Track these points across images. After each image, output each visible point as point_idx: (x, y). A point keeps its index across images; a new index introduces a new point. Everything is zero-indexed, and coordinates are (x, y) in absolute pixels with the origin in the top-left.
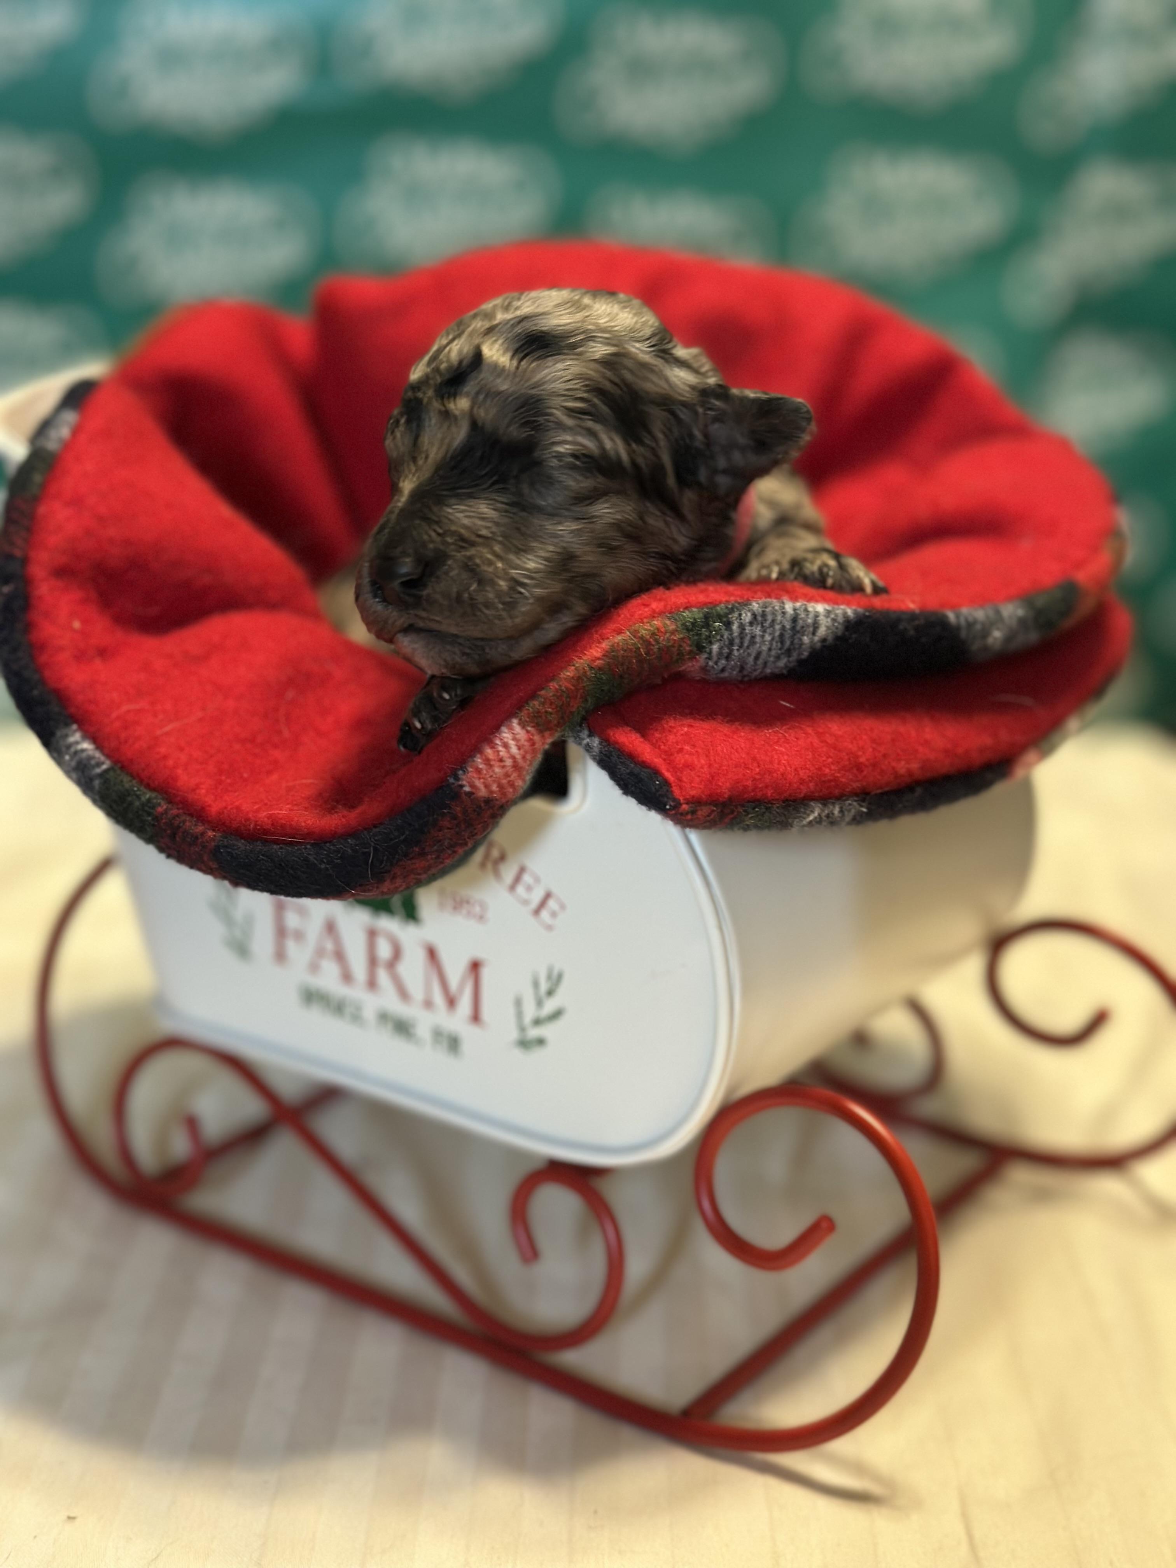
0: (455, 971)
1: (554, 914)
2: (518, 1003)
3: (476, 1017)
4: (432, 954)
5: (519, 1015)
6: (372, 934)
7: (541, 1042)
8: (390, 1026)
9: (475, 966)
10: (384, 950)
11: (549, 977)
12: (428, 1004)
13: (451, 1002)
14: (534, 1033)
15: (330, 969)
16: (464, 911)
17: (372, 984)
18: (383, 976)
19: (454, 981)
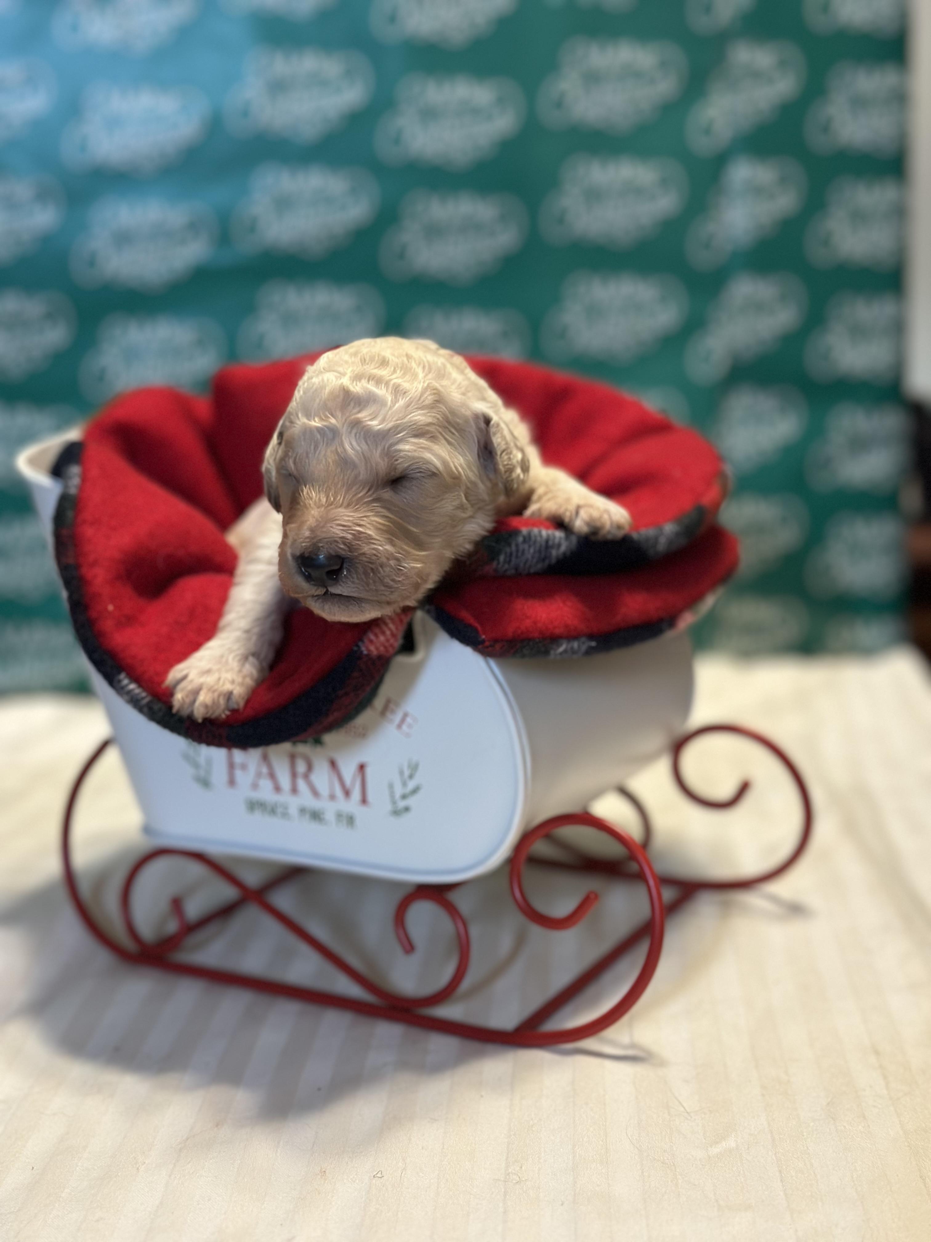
0: (349, 773)
1: (410, 726)
2: (391, 786)
3: (364, 800)
4: (332, 764)
5: (392, 794)
6: (293, 757)
7: (407, 809)
8: (307, 816)
9: (362, 768)
10: (301, 766)
11: (409, 766)
12: (332, 797)
13: (347, 793)
14: (402, 804)
15: (266, 785)
16: (352, 733)
17: (294, 790)
18: (301, 784)
19: (348, 781)
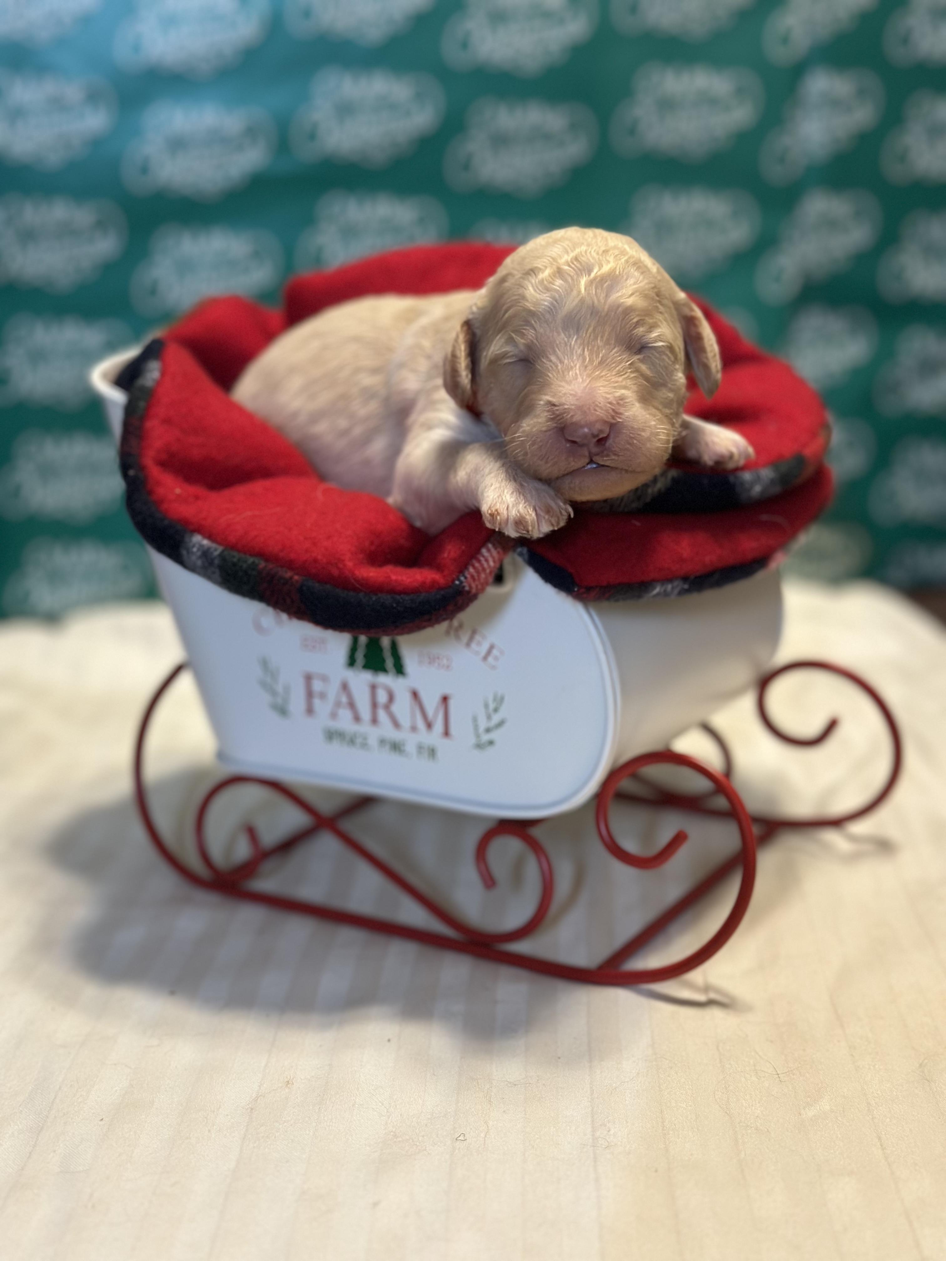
0: (431, 703)
1: (496, 659)
2: (475, 720)
3: (446, 733)
4: (415, 695)
5: (476, 727)
6: (373, 688)
7: (491, 743)
8: (388, 747)
9: (445, 699)
10: (382, 697)
11: (495, 700)
12: (414, 729)
13: (429, 725)
14: (485, 738)
15: (345, 714)
16: (436, 664)
17: (375, 721)
18: (382, 715)
19: (430, 713)
